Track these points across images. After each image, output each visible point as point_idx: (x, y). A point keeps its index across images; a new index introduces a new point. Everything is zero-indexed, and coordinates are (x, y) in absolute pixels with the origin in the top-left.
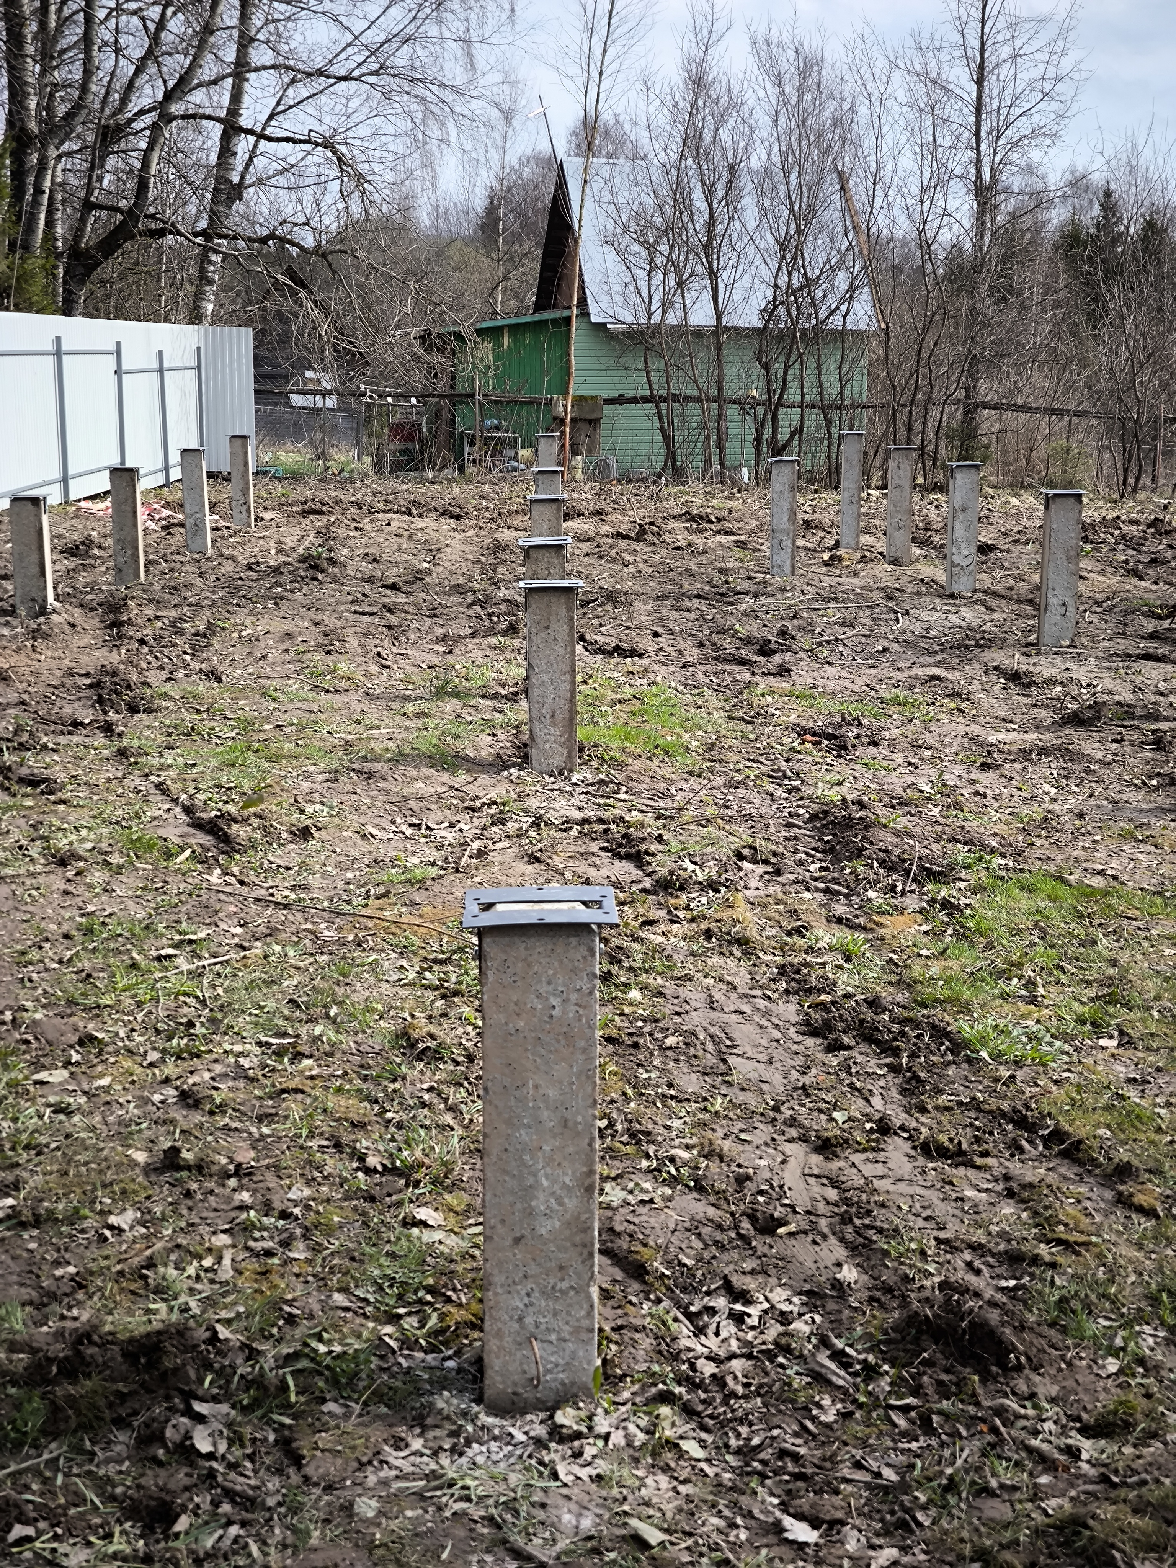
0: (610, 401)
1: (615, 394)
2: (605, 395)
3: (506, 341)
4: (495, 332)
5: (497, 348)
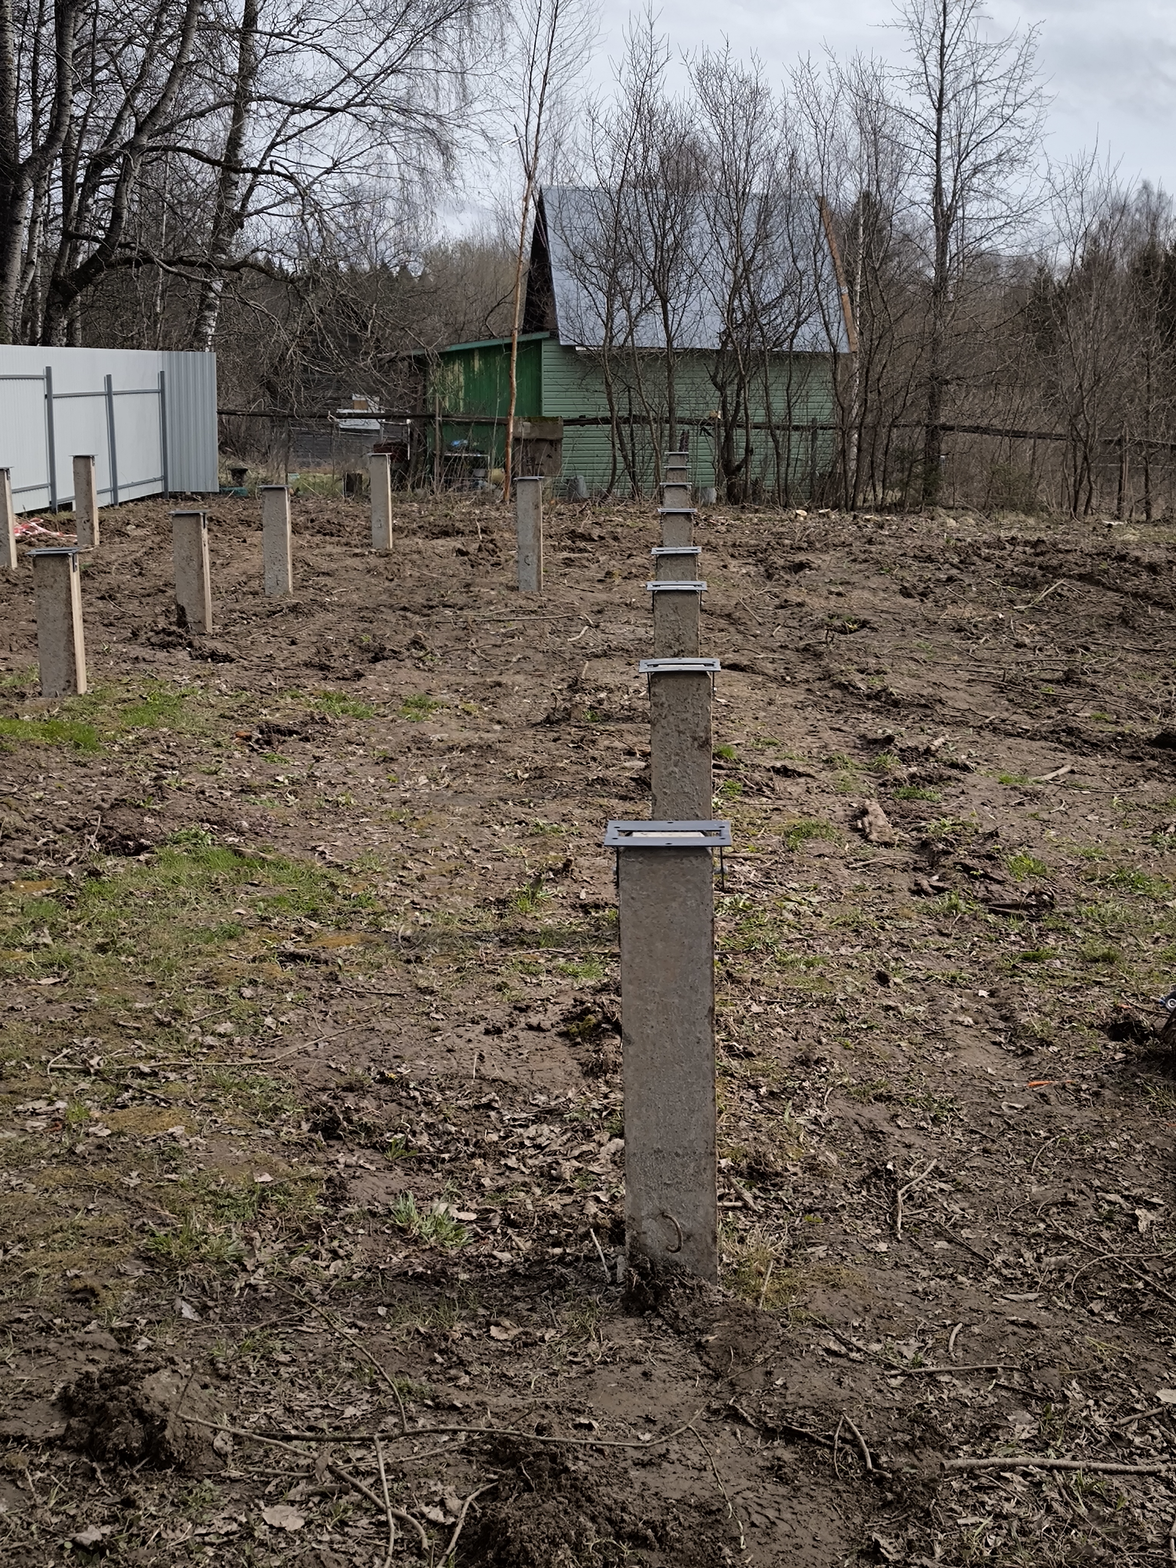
0: (570, 422)
1: (576, 415)
2: (565, 416)
3: (477, 364)
4: (466, 355)
5: (468, 369)
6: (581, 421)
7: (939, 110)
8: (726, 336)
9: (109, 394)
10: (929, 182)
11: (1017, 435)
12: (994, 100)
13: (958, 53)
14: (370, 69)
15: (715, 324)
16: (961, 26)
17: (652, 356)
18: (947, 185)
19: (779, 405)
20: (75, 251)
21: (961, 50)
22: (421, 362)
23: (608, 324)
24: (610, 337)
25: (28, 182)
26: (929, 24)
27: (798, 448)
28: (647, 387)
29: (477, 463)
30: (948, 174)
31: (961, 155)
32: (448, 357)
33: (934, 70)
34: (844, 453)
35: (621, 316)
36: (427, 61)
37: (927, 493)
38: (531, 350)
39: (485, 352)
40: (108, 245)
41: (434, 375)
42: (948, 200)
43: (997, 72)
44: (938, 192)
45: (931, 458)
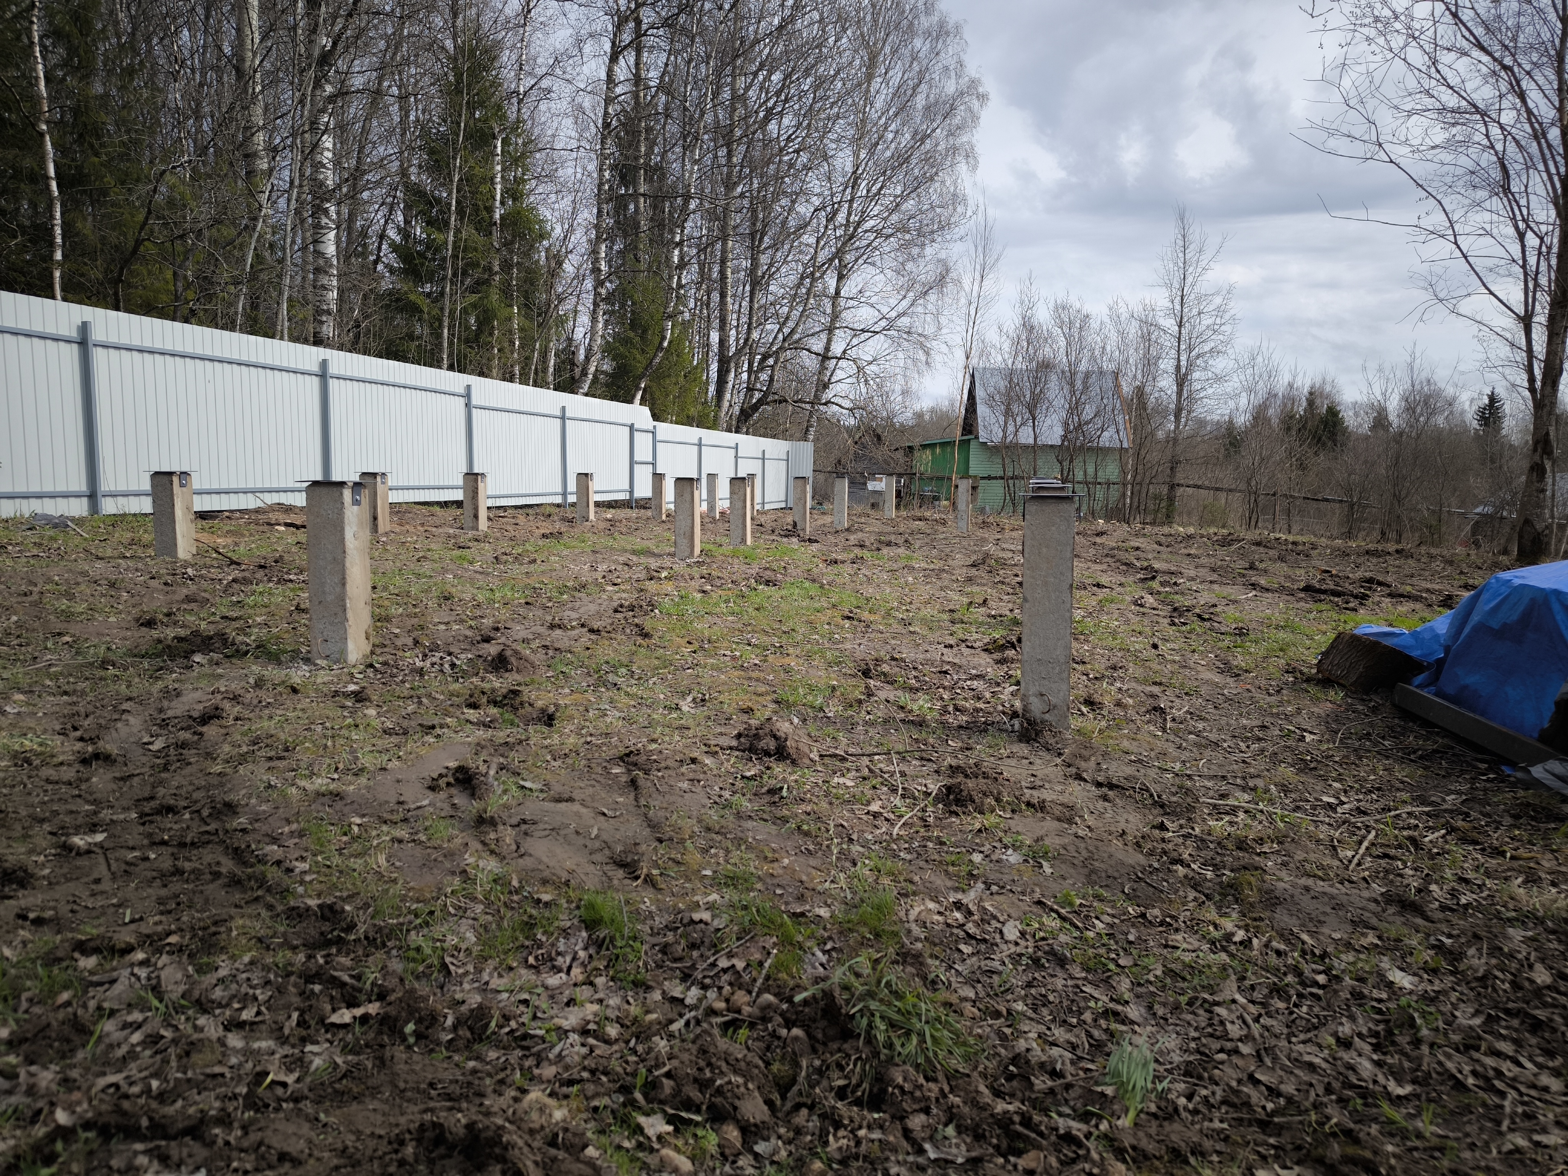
0: (983, 478)
1: (986, 475)
2: (981, 475)
3: (938, 450)
4: (932, 446)
5: (933, 454)
6: (989, 478)
7: (1180, 326)
8: (1064, 438)
9: (763, 459)
10: (1173, 363)
11: (1217, 489)
12: (1210, 321)
13: (1190, 299)
14: (893, 314)
15: (1059, 431)
16: (1193, 285)
17: (1026, 447)
18: (1183, 363)
19: (1091, 470)
20: (752, 397)
21: (1193, 296)
22: (911, 448)
23: (1004, 431)
24: (1005, 436)
25: (732, 365)
26: (1176, 285)
27: (1100, 492)
28: (1023, 461)
29: (936, 498)
30: (1184, 358)
31: (1190, 349)
32: (924, 447)
33: (1178, 307)
34: (1124, 495)
35: (1011, 428)
36: (920, 309)
37: (1168, 516)
38: (965, 444)
39: (943, 445)
40: (766, 394)
41: (917, 454)
42: (1183, 370)
43: (1211, 307)
44: (1178, 367)
45: (1171, 499)
